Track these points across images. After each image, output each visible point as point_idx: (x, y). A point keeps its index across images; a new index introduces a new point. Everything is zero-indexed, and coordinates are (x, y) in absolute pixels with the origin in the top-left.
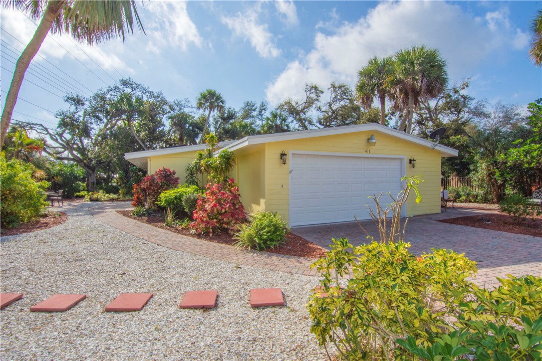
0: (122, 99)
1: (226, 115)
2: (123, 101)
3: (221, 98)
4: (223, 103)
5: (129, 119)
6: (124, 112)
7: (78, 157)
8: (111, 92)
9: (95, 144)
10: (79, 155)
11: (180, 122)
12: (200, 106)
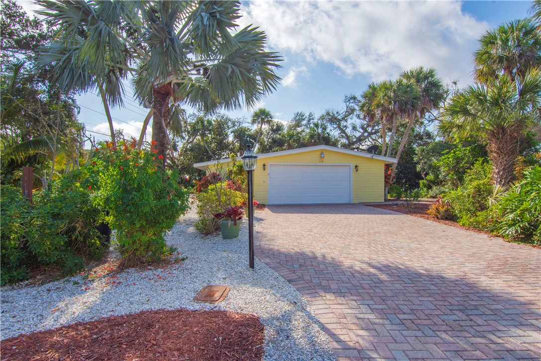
0: (198, 122)
1: (275, 127)
2: (198, 123)
3: (270, 115)
4: (271, 118)
5: (203, 135)
6: (199, 130)
7: (170, 164)
8: (190, 117)
9: (180, 155)
10: (171, 163)
11: (241, 134)
12: (254, 122)
